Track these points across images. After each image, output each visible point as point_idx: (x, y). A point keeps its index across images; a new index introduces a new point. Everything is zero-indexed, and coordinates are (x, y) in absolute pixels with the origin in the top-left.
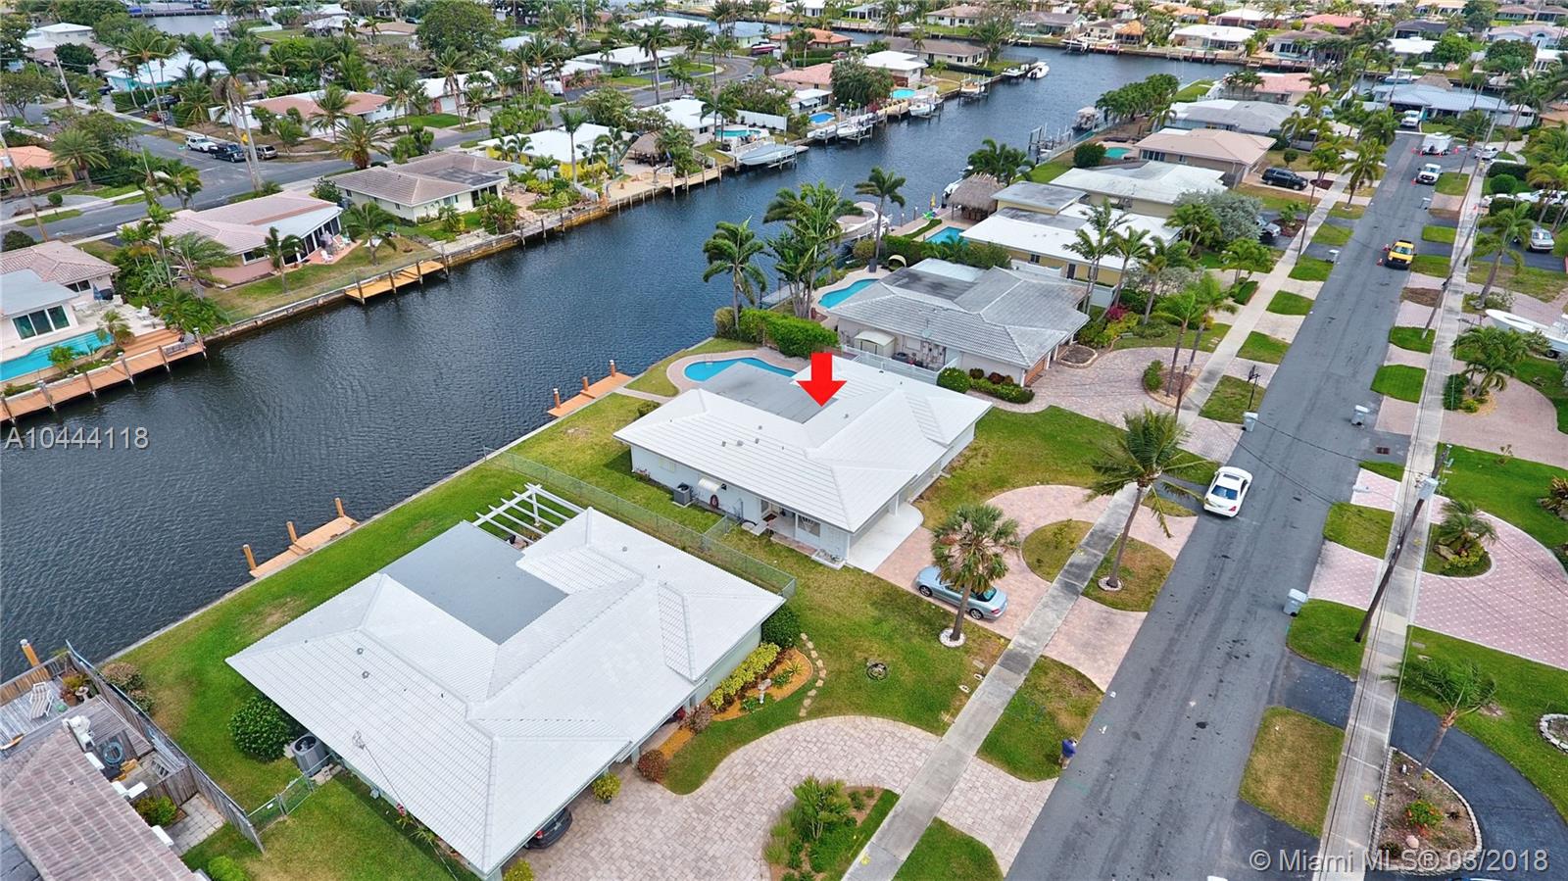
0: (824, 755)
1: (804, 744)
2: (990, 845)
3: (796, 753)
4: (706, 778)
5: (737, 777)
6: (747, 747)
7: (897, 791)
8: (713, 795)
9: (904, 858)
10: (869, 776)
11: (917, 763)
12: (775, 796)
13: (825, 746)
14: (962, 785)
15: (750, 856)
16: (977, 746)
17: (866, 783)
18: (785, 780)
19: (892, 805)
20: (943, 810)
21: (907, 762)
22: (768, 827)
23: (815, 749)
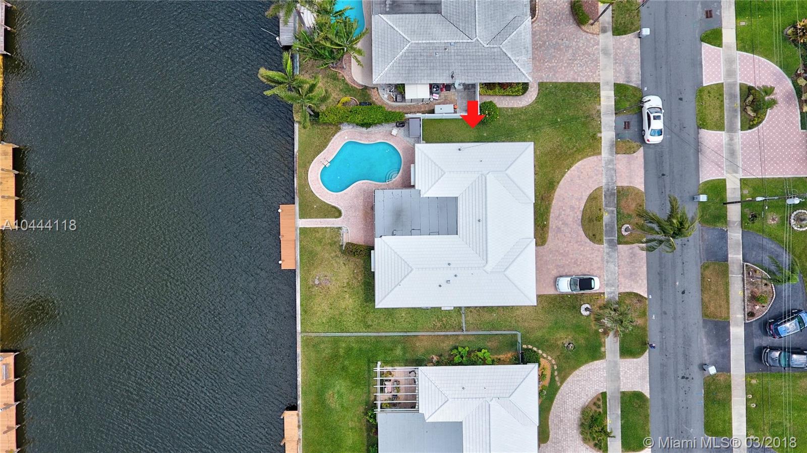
0: (576, 395)
1: (567, 395)
2: (640, 391)
3: (567, 401)
4: (549, 432)
5: (557, 424)
6: (552, 411)
7: (605, 391)
8: (555, 435)
9: (620, 412)
10: (594, 392)
11: (604, 375)
12: (573, 421)
13: (574, 391)
14: (621, 374)
15: (580, 446)
16: (619, 355)
17: (595, 395)
18: (571, 414)
19: (606, 396)
20: (621, 387)
21: (601, 377)
22: (578, 433)
23: (572, 395)
